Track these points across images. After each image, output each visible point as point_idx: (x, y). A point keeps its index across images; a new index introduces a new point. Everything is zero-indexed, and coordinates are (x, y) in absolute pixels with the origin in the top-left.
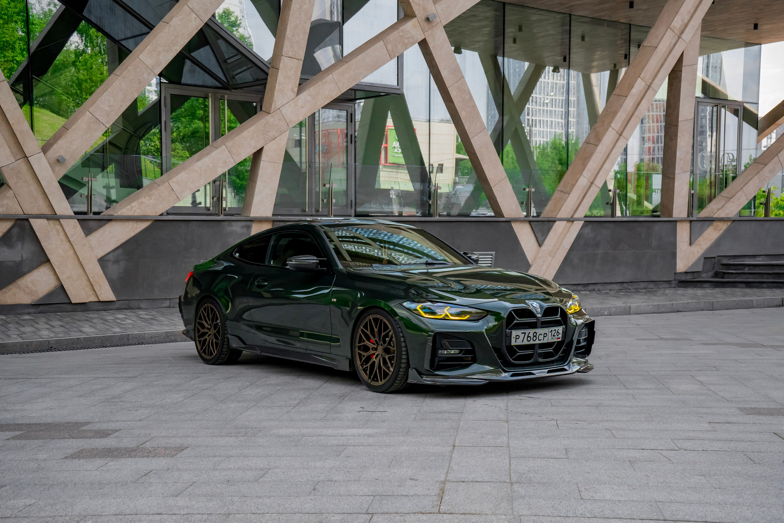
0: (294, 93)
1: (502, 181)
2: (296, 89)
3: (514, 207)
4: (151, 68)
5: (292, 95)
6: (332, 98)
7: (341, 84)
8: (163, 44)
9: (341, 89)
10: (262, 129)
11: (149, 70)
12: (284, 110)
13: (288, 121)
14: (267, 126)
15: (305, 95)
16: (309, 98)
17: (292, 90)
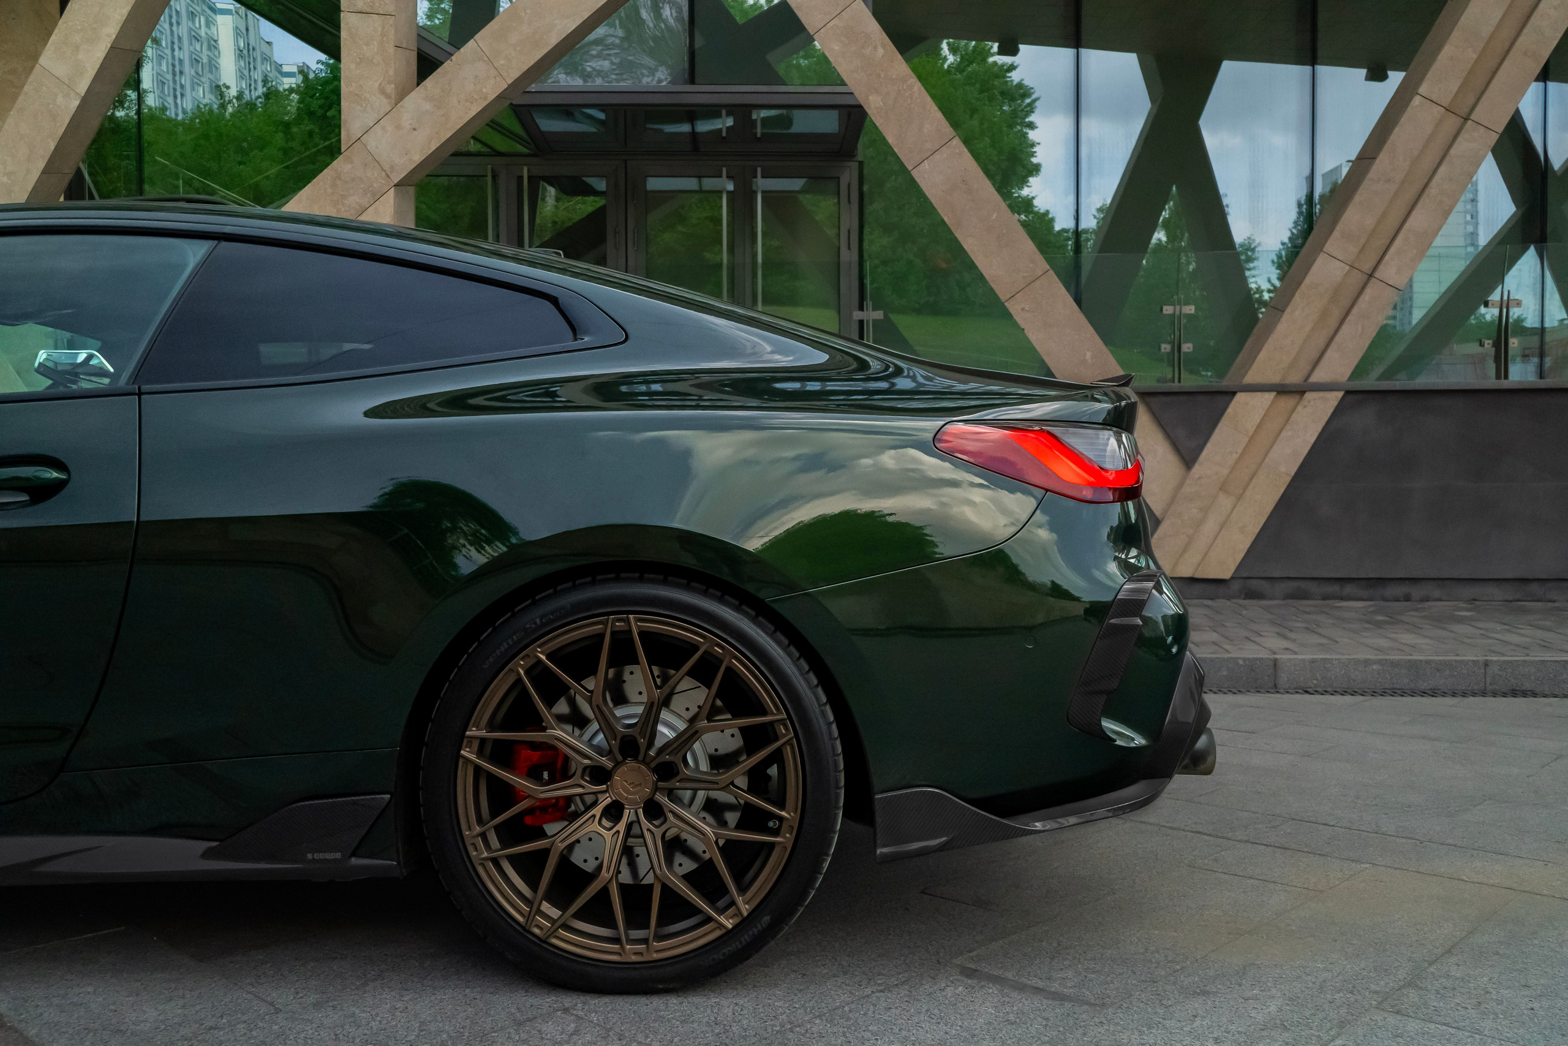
0: (388, 96)
1: (1038, 283)
2: (390, 89)
3: (1089, 355)
4: (67, 81)
5: (383, 104)
6: (485, 98)
7: (502, 62)
8: (79, 27)
9: (504, 74)
10: (329, 190)
11: (66, 87)
12: (371, 141)
13: (387, 167)
14: (338, 182)
15: (418, 99)
16: (427, 106)
17: (382, 91)
